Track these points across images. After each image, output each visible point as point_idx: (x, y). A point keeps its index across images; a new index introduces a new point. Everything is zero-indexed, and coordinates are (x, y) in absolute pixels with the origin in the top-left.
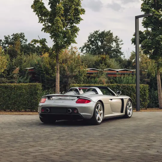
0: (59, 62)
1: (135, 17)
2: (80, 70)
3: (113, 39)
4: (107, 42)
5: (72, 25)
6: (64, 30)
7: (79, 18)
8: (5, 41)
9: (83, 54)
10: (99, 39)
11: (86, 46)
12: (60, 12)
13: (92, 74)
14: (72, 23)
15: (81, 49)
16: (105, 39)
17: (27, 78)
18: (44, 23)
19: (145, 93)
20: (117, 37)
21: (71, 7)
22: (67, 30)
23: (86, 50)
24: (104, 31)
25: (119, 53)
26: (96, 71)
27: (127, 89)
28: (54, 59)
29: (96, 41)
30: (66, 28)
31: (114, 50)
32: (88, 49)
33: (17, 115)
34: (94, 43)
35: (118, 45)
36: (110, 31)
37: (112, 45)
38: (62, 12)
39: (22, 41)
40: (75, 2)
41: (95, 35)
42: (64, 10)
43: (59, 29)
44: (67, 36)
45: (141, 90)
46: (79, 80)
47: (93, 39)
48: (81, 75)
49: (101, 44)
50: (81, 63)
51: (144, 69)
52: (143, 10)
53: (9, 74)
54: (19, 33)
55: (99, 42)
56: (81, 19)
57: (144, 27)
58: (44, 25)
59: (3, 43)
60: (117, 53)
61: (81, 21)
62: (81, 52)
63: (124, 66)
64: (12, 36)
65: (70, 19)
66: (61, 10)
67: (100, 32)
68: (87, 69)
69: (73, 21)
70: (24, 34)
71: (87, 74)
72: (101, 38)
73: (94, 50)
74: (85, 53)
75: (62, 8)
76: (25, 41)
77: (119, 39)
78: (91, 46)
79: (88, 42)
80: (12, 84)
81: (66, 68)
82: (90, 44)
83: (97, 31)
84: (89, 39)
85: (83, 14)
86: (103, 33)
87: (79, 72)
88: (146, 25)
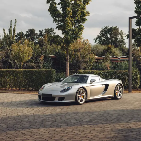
0: (69, 53)
1: (129, 18)
2: (90, 57)
3: (119, 33)
4: (114, 35)
5: (80, 24)
6: (73, 28)
7: (85, 19)
8: (40, 34)
9: (96, 44)
10: (109, 33)
11: (99, 38)
12: (69, 15)
13: (99, 60)
14: (79, 23)
15: (95, 40)
16: (113, 32)
17: (50, 63)
18: (57, 23)
19: (136, 77)
20: (121, 31)
21: (78, 10)
22: (75, 28)
23: (99, 41)
24: (112, 27)
25: (123, 43)
26: (103, 58)
27: (123, 74)
28: (65, 50)
29: (106, 34)
30: (74, 27)
31: (119, 41)
32: (100, 40)
33: (35, 94)
34: (105, 35)
35: (123, 37)
36: (116, 26)
37: (118, 37)
38: (71, 14)
39: (52, 34)
40: (81, 6)
41: (105, 30)
42: (72, 13)
43: (68, 27)
44: (75, 33)
45: (134, 75)
46: (89, 65)
47: (104, 33)
48: (91, 61)
49: (110, 36)
50: (91, 52)
51: (139, 57)
52: (136, 12)
53: (36, 60)
54: (50, 28)
55: (109, 35)
56: (87, 20)
57: (137, 26)
58: (57, 24)
59: (38, 35)
60: (121, 43)
61: (86, 21)
62: (95, 42)
63: (125, 53)
64: (44, 30)
65: (78, 20)
66: (70, 13)
67: (109, 27)
68: (96, 56)
69: (80, 21)
70: (53, 29)
71: (96, 60)
72: (110, 32)
73: (104, 41)
74: (98, 43)
75: (70, 11)
76: (54, 34)
77: (123, 33)
78: (102, 38)
79: (100, 35)
80: (33, 70)
81: (79, 56)
82: (102, 36)
83: (107, 27)
84: (101, 32)
85: (88, 15)
86: (111, 28)
87: (89, 59)
88: (138, 24)
